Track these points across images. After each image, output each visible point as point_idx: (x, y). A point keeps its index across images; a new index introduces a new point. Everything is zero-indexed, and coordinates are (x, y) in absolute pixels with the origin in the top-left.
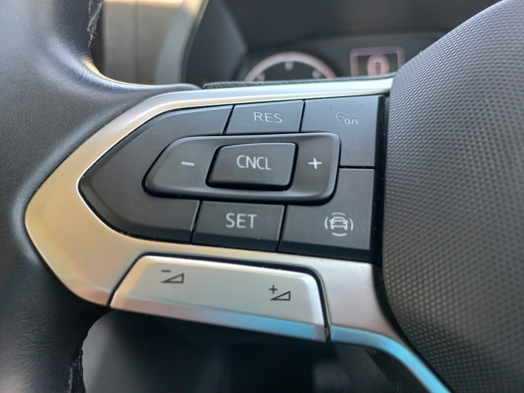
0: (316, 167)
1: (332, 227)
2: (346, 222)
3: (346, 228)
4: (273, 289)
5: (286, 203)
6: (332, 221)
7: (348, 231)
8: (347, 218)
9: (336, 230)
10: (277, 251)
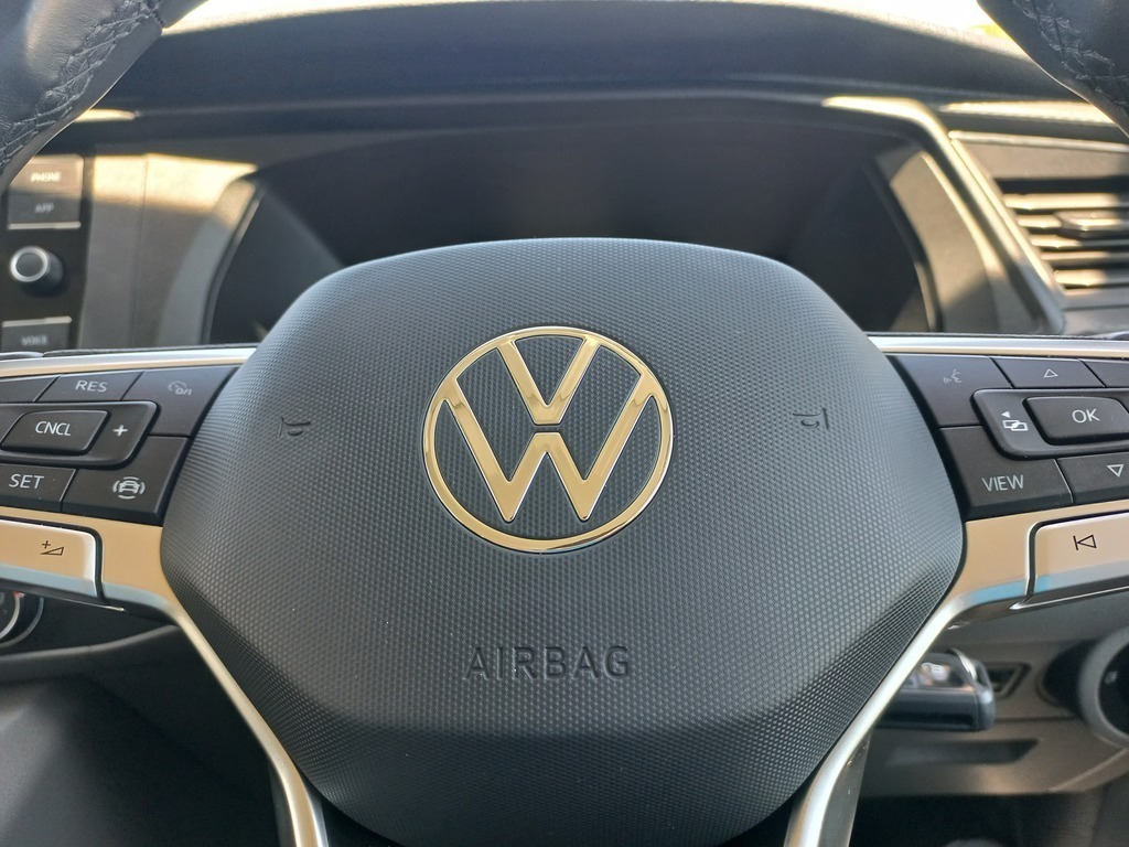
0: (119, 434)
1: (121, 490)
2: (137, 486)
3: (135, 491)
4: (46, 545)
5: (78, 467)
6: (122, 485)
7: (137, 495)
8: (138, 482)
9: (124, 493)
10: (61, 511)
